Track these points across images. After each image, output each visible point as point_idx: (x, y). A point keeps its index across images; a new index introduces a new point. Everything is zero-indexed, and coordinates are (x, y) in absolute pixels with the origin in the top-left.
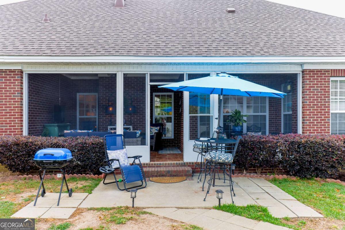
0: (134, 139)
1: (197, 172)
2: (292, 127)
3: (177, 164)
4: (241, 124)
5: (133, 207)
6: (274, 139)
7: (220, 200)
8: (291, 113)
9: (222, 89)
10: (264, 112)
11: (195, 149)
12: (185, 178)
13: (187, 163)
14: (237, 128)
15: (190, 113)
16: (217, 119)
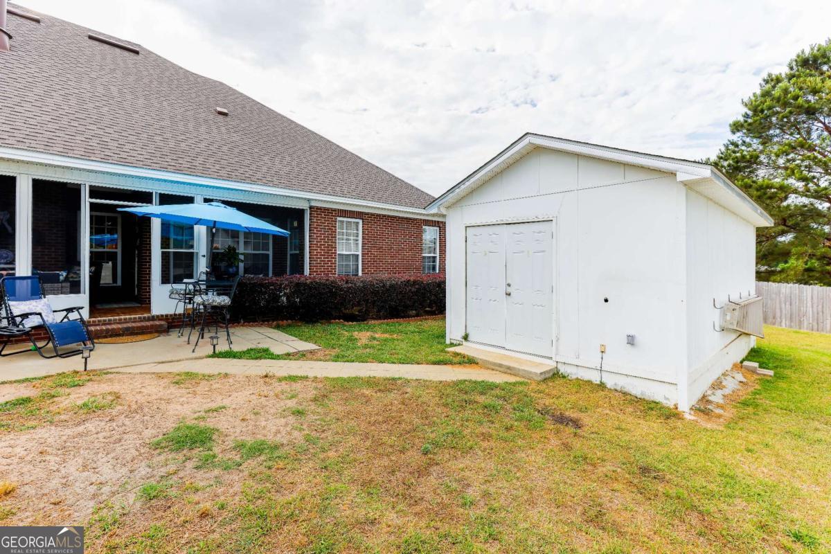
0: (56, 285)
1: (175, 327)
2: (298, 266)
3: (140, 318)
4: (237, 264)
5: (85, 370)
6: (277, 280)
7: (214, 347)
8: (298, 252)
9: (215, 222)
10: (266, 250)
11: (173, 296)
12: (156, 335)
13: (158, 316)
14: (231, 270)
15: (162, 248)
16: (204, 256)
